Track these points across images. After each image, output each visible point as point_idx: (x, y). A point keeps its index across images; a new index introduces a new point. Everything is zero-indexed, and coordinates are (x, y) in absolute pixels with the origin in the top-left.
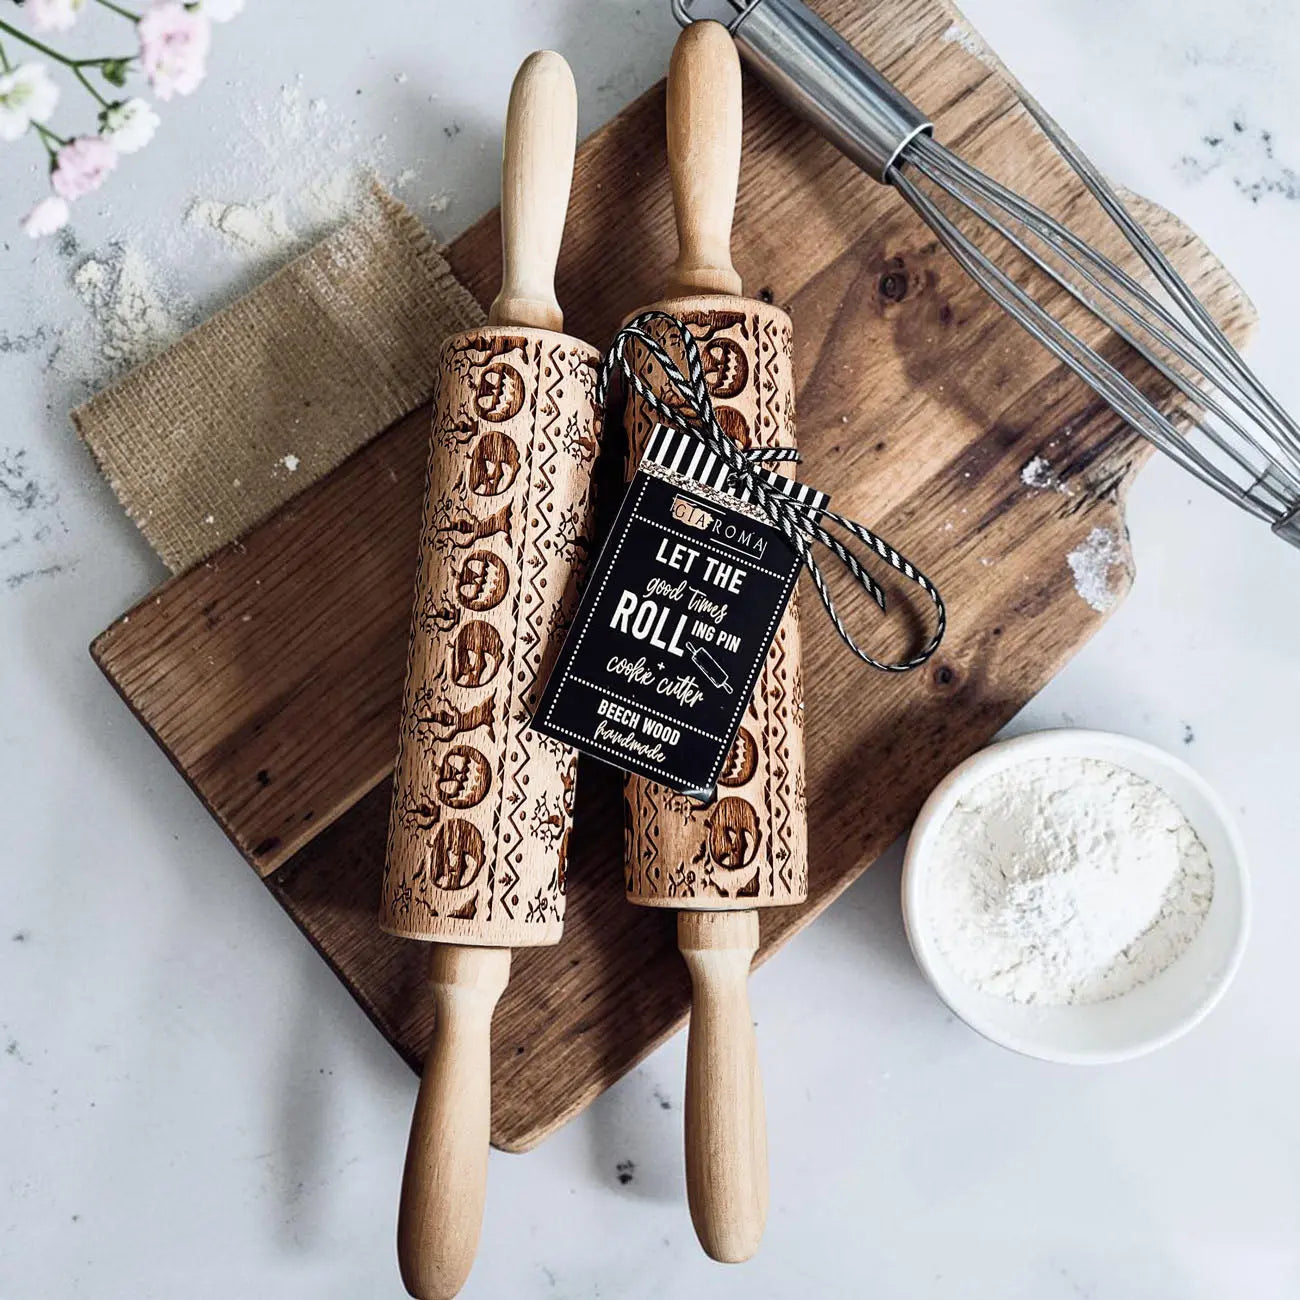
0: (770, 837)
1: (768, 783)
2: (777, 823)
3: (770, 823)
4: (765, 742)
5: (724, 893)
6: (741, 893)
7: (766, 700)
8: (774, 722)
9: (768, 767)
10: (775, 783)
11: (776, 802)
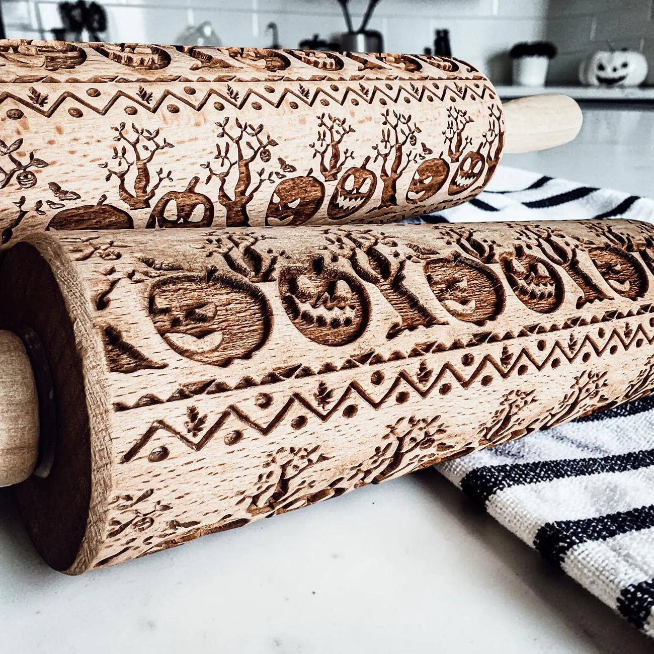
0: (222, 388)
1: (307, 372)
2: (247, 400)
3: (248, 383)
4: (364, 359)
5: (102, 303)
6: (112, 337)
7: (415, 353)
8: (390, 371)
9: (329, 368)
10: (308, 387)
11: (281, 392)
